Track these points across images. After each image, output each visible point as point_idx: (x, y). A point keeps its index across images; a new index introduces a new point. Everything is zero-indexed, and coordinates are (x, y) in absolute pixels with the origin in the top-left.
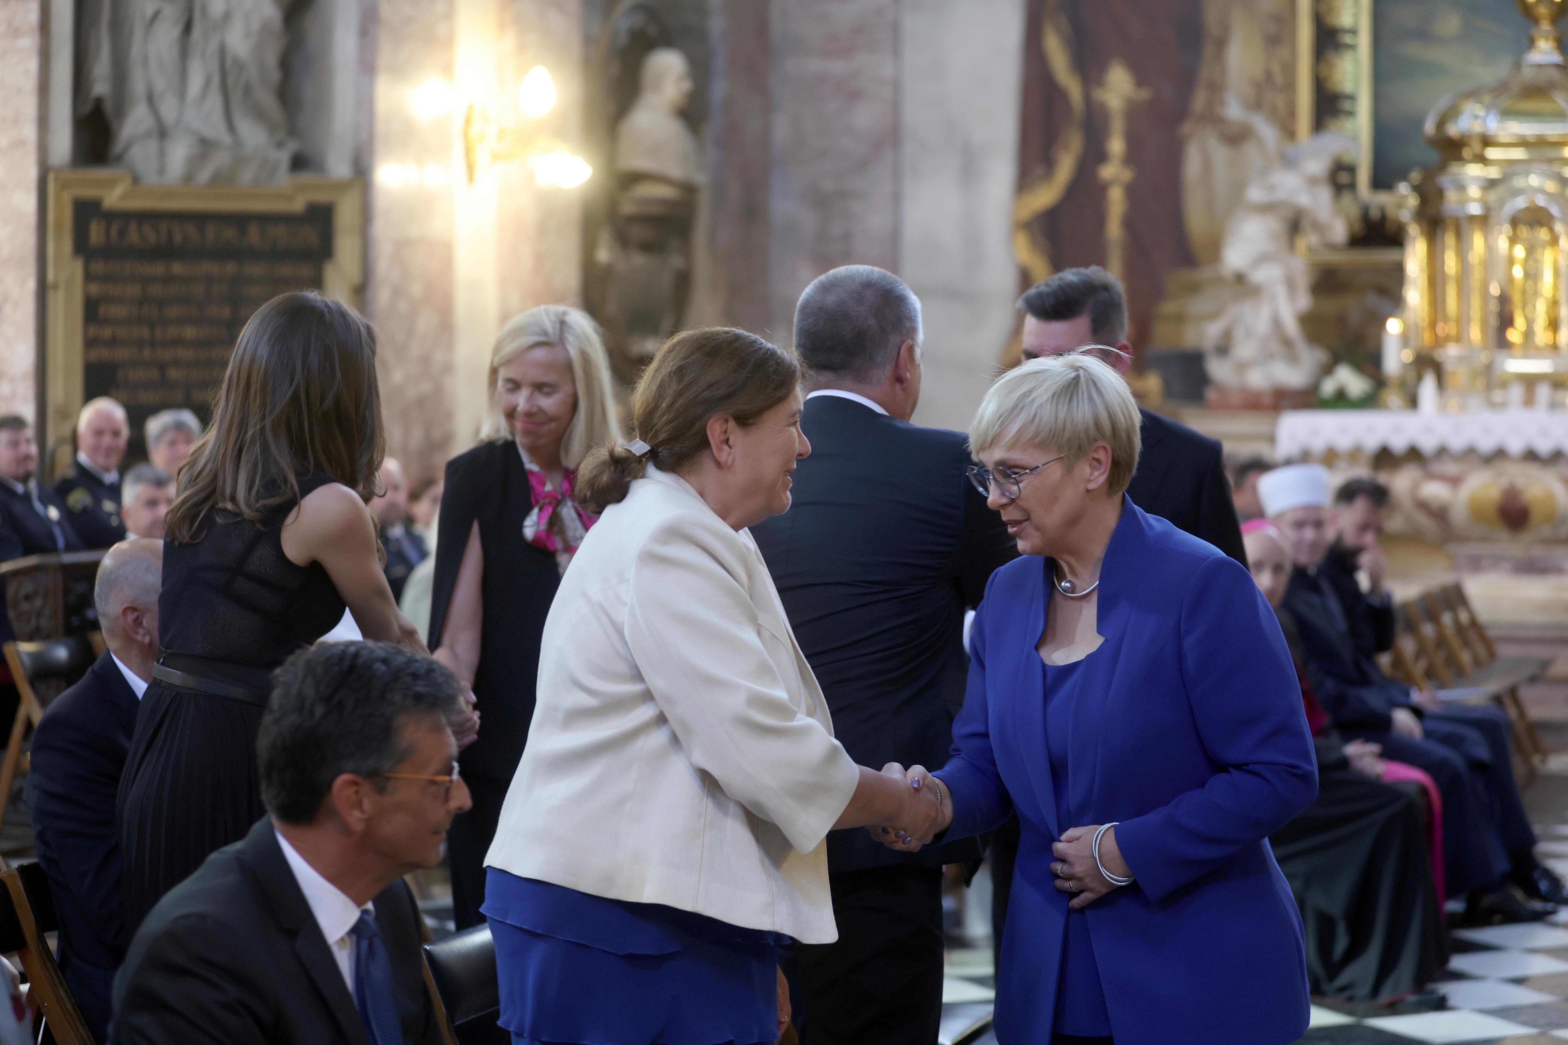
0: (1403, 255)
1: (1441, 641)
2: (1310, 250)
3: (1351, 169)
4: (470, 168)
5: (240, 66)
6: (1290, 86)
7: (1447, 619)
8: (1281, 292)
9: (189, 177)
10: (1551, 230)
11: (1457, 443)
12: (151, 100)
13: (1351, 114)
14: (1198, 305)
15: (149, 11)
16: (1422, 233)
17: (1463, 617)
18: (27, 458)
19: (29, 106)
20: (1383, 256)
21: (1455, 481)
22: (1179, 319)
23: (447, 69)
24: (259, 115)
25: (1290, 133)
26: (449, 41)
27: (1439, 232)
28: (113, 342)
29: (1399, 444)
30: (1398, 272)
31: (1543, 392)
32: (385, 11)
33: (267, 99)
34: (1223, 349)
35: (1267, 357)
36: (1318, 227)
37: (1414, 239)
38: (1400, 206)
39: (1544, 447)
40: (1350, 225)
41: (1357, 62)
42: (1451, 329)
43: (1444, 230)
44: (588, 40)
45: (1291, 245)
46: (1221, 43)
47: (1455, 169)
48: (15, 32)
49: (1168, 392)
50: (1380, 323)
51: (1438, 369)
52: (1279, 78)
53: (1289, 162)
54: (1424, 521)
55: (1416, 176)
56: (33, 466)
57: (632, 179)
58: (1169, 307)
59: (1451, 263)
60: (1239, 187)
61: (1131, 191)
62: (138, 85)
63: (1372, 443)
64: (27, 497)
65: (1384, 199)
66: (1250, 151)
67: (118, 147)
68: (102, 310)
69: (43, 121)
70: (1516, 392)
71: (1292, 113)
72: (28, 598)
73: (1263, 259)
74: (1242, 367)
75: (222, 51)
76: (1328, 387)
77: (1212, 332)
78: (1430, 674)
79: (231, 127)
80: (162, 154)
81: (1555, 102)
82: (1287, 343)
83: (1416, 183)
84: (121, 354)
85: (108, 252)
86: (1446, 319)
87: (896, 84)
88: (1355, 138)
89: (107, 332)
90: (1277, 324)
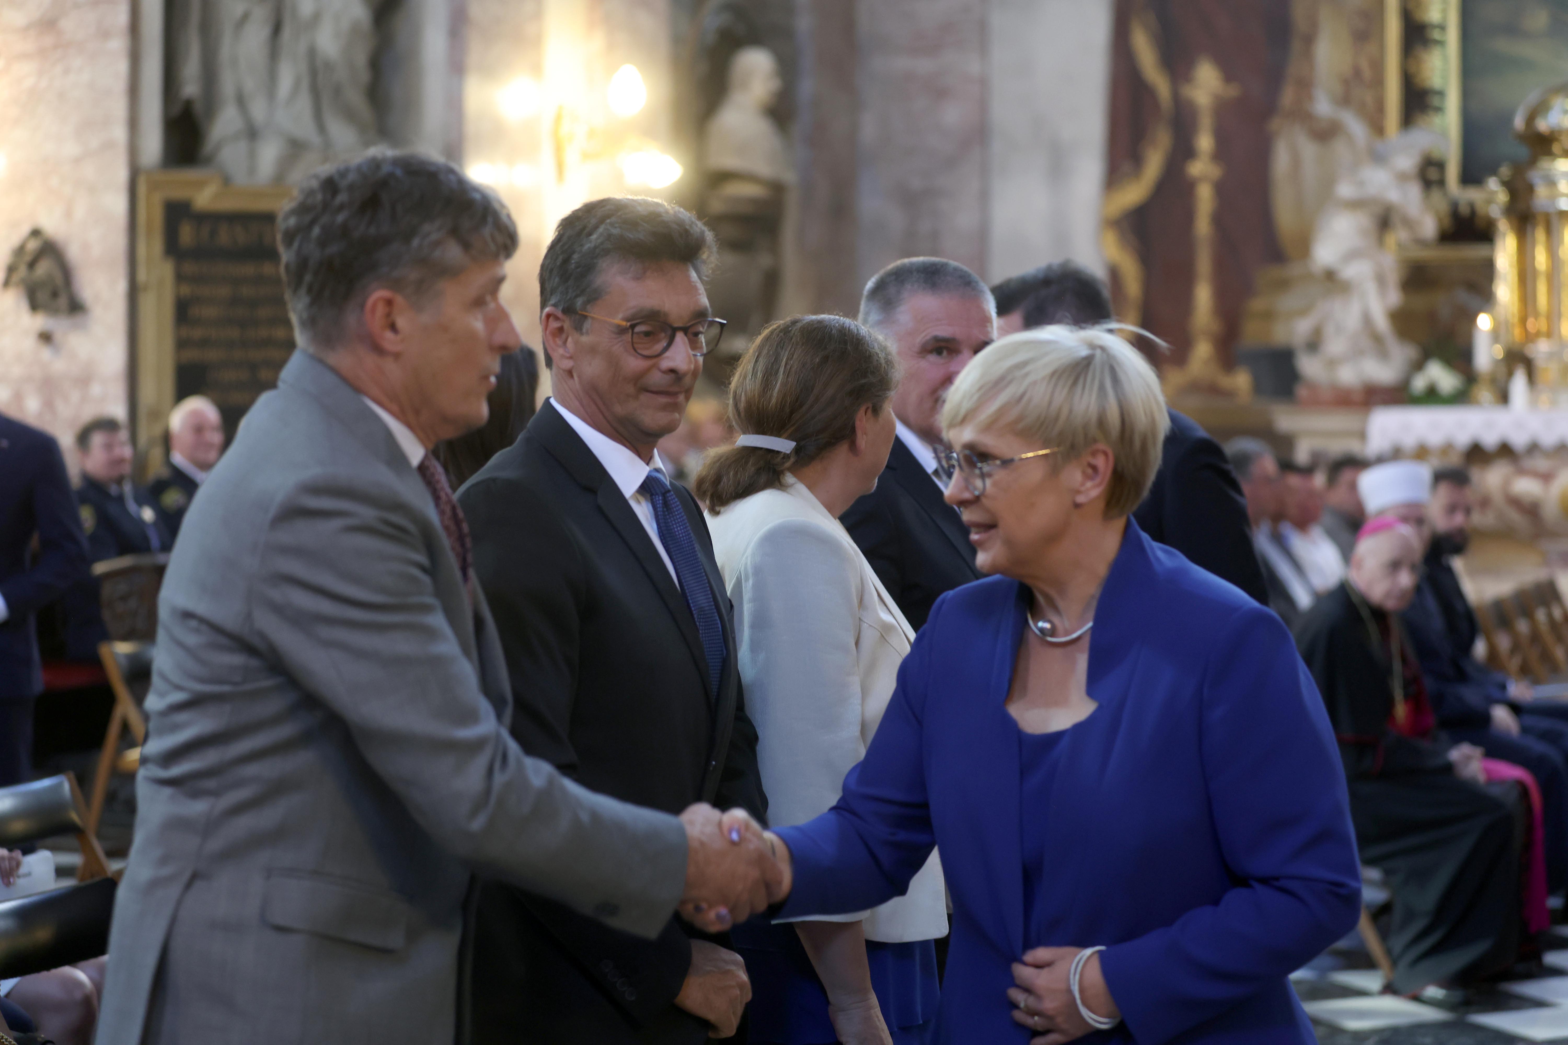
0: (1493, 250)
1: (1535, 637)
2: (1400, 246)
3: (1440, 165)
4: (560, 167)
5: (329, 66)
6: (1379, 82)
7: (1541, 615)
8: (1371, 289)
9: (279, 178)
11: (1549, 439)
12: (241, 101)
13: (1439, 110)
14: (1287, 302)
15: (239, 10)
16: (1512, 228)
17: (1557, 613)
18: (120, 461)
19: (119, 108)
20: (1473, 252)
21: (1546, 478)
22: (1269, 316)
23: (536, 68)
24: (349, 115)
25: (1378, 128)
26: (537, 42)
27: (1529, 228)
28: (204, 343)
29: (1490, 439)
30: (1488, 269)
32: (475, 11)
33: (356, 99)
34: (1314, 345)
35: (1357, 353)
36: (1408, 223)
37: (1504, 235)
38: (1489, 201)
40: (1440, 220)
41: (1445, 59)
42: (1543, 325)
43: (1534, 227)
44: (677, 40)
45: (1380, 240)
46: (1309, 40)
47: (1544, 164)
48: (104, 34)
49: (1258, 388)
50: (1472, 319)
51: (1529, 366)
52: (1367, 73)
53: (1378, 158)
54: (1515, 517)
55: (1505, 171)
56: (127, 469)
57: (720, 178)
58: (1257, 304)
59: (1541, 258)
60: (1328, 184)
61: (1221, 189)
62: (227, 85)
63: (1463, 439)
64: (120, 499)
65: (1473, 195)
66: (1340, 147)
67: (209, 146)
68: (195, 311)
69: (133, 123)
71: (1380, 107)
72: (124, 598)
73: (1353, 255)
74: (1332, 363)
75: (312, 53)
76: (1419, 383)
77: (1302, 328)
78: (1525, 671)
79: (321, 127)
80: (252, 155)
82: (1377, 339)
83: (1506, 179)
84: (212, 355)
85: (198, 253)
86: (1536, 315)
87: (984, 83)
88: (1444, 134)
89: (197, 333)
90: (1367, 320)
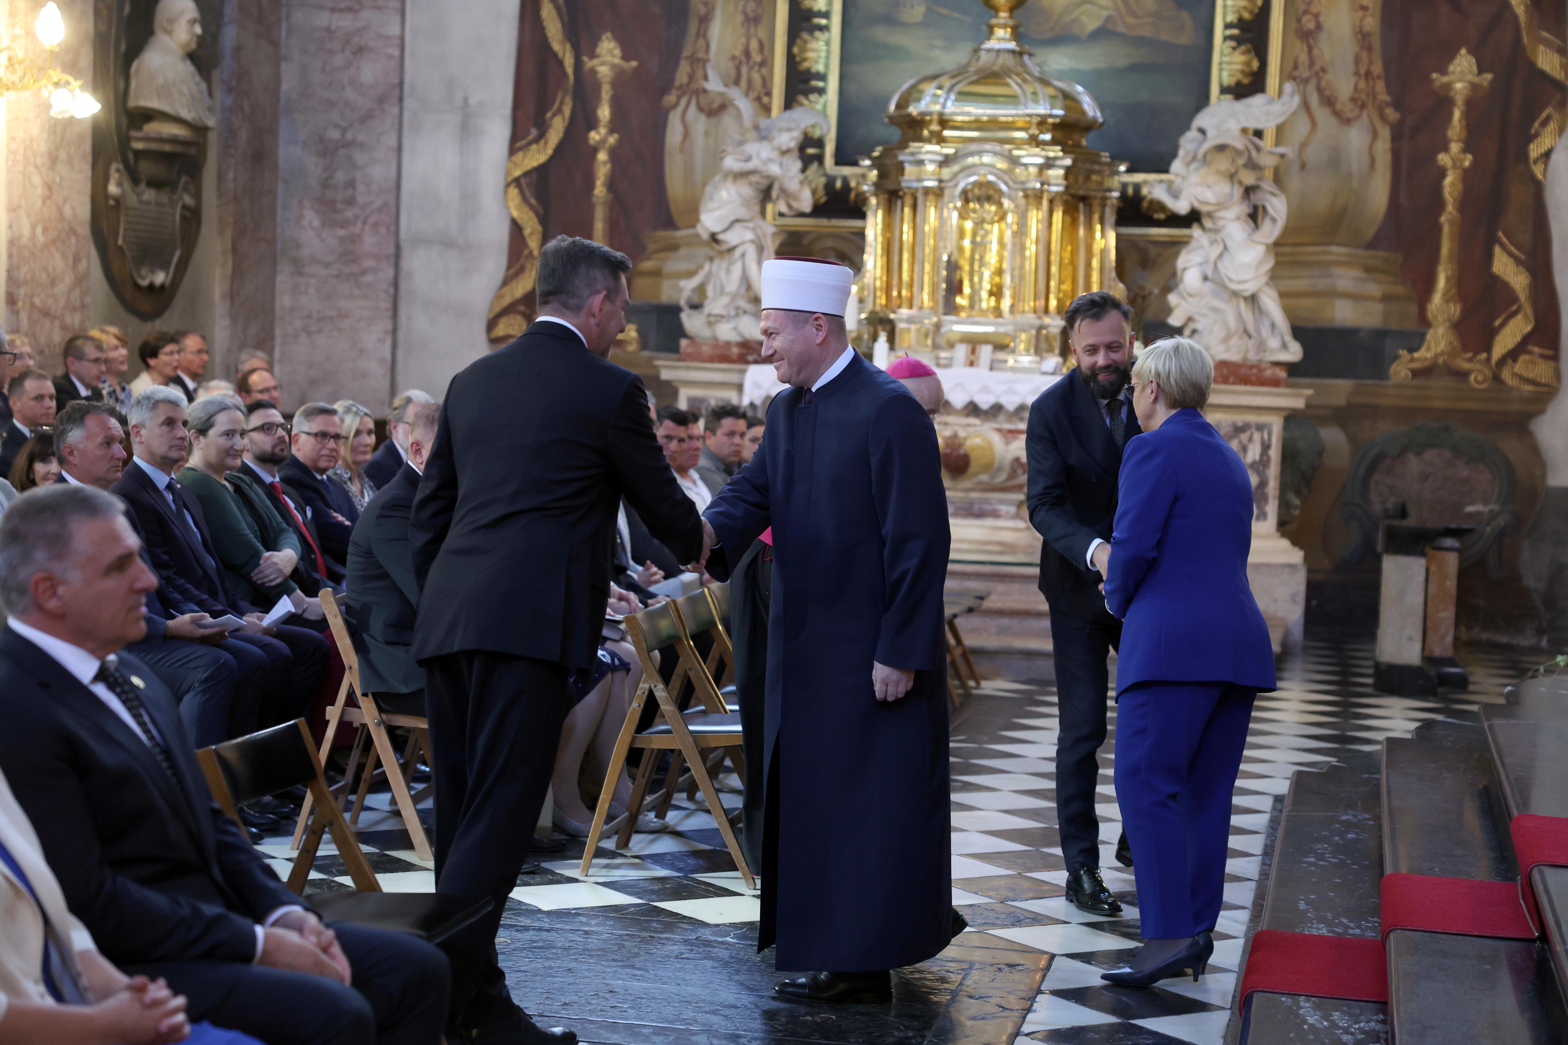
0: (864, 224)
2: (779, 216)
3: (819, 143)
8: (751, 254)
10: (1000, 204)
13: (821, 91)
14: (674, 264)
16: (881, 206)
20: (844, 223)
22: (657, 275)
27: (896, 205)
31: (986, 351)
34: (696, 304)
35: (736, 313)
36: (786, 194)
37: (874, 210)
38: (861, 179)
39: (985, 402)
40: (816, 194)
41: (828, 43)
42: (904, 294)
43: (901, 203)
45: (762, 210)
46: (705, 20)
47: (914, 147)
49: (645, 342)
51: (891, 329)
52: (758, 56)
53: (763, 136)
55: (877, 153)
57: (142, 116)
58: (648, 264)
59: (907, 232)
61: (616, 155)
65: (847, 172)
66: (728, 122)
70: (961, 351)
71: (766, 84)
73: (734, 223)
74: (713, 320)
77: (686, 289)
81: (1007, 85)
82: (755, 301)
83: (877, 160)
86: (900, 283)
90: (747, 283)
